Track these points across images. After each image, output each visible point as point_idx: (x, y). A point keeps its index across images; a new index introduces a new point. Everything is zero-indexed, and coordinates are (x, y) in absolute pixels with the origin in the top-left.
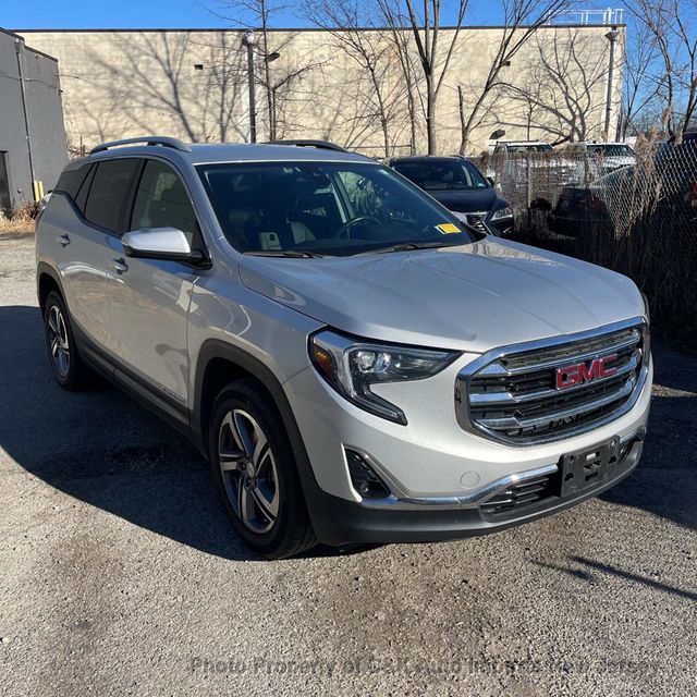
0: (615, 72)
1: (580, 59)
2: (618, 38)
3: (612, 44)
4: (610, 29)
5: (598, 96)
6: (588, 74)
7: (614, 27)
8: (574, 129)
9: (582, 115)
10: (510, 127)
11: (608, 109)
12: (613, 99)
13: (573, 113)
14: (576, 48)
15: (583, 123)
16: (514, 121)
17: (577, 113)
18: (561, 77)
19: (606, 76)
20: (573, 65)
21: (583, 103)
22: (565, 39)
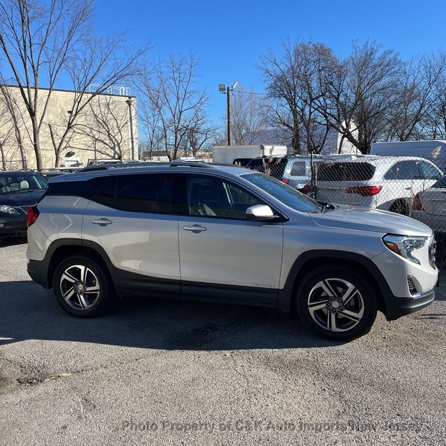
0: (134, 122)
1: (114, 113)
2: (132, 103)
3: (130, 107)
4: (128, 98)
5: (126, 134)
6: (119, 122)
7: (130, 98)
8: (115, 153)
9: (118, 145)
10: (77, 150)
11: (132, 142)
12: (134, 137)
13: (114, 144)
14: (110, 107)
15: (120, 150)
16: (80, 146)
17: (116, 144)
18: (104, 122)
19: (129, 123)
20: (110, 116)
21: (118, 137)
22: (104, 101)
